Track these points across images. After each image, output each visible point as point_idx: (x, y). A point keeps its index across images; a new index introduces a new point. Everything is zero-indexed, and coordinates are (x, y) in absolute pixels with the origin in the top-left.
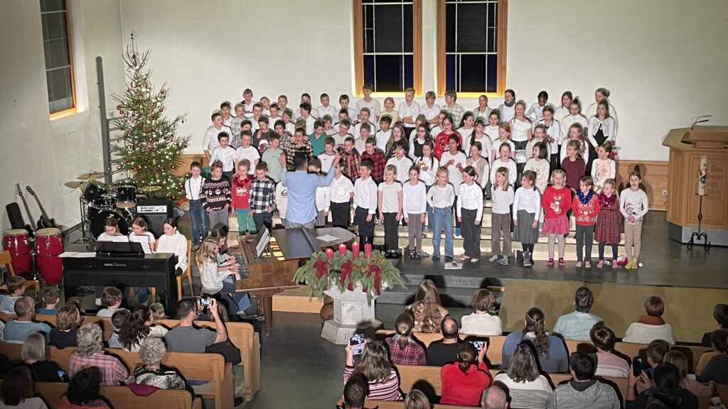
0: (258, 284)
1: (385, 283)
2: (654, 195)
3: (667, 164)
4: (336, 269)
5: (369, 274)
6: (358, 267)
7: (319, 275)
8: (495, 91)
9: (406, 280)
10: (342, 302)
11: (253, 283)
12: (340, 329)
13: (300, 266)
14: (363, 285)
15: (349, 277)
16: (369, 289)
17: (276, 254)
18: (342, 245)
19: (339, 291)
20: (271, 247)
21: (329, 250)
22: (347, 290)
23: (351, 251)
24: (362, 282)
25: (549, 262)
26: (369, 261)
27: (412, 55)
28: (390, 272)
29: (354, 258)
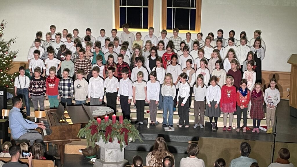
0: (57, 138)
1: (131, 138)
2: (283, 91)
3: (290, 73)
4: (103, 129)
5: (122, 133)
6: (115, 129)
7: (93, 134)
8: (195, 30)
9: (142, 136)
10: (106, 149)
11: (54, 137)
12: (104, 164)
13: (81, 128)
14: (118, 139)
15: (110, 134)
16: (121, 141)
17: (67, 120)
18: (106, 116)
19: (104, 142)
20: (65, 116)
21: (99, 119)
22: (109, 142)
23: (111, 119)
24: (117, 137)
25: (224, 128)
26: (121, 125)
27: (148, 8)
28: (134, 132)
29: (113, 124)
